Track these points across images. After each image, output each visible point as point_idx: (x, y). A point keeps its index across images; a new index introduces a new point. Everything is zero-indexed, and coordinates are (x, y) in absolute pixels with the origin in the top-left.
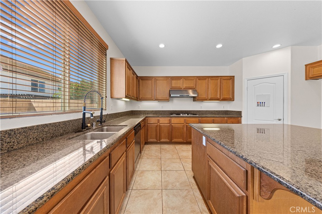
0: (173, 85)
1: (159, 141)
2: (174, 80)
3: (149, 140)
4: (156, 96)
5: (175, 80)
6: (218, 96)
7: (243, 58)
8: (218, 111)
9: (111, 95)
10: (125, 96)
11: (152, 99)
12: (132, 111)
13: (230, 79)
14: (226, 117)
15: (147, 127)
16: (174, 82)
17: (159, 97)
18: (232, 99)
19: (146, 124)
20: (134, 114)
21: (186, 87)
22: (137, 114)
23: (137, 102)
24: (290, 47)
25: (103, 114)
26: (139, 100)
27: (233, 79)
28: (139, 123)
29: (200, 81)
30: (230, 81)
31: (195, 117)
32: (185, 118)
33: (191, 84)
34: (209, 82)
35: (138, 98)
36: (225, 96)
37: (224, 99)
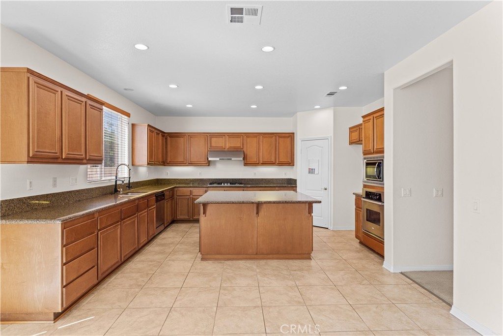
0: (214, 144)
1: (191, 219)
2: (213, 137)
3: (178, 218)
4: (190, 159)
5: (216, 137)
6: (273, 160)
7: (298, 113)
8: (278, 179)
9: (132, 163)
10: (147, 164)
11: (185, 163)
12: (157, 180)
13: (289, 137)
14: (278, 187)
15: (175, 200)
16: (214, 140)
17: (194, 159)
18: (291, 163)
19: (175, 196)
20: (161, 184)
21: (230, 147)
22: (164, 184)
23: (163, 167)
24: (333, 108)
25: (118, 183)
26: (166, 164)
27: (292, 137)
28: (162, 192)
29: (249, 140)
30: (289, 140)
31: (238, 187)
32: (225, 189)
33: (237, 143)
34: (261, 140)
35: (165, 162)
36: (282, 160)
37: (281, 164)
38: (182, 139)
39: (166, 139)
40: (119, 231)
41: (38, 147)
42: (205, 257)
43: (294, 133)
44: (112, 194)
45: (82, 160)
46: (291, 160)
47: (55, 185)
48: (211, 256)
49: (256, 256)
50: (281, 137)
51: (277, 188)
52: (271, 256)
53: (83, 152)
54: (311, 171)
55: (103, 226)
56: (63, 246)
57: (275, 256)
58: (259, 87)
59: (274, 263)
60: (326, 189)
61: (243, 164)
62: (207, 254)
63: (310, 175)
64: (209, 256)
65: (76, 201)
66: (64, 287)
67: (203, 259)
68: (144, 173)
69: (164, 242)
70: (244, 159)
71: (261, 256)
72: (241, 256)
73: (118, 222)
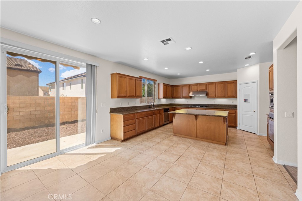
4: (182, 96)
6: (224, 95)
7: (238, 70)
8: (228, 105)
9: (158, 98)
10: (163, 98)
11: (180, 97)
12: (171, 104)
13: (234, 83)
16: (193, 87)
17: (184, 95)
21: (200, 90)
23: (173, 99)
24: (259, 64)
27: (236, 83)
28: (168, 108)
29: (210, 86)
30: (233, 85)
31: (204, 108)
32: (197, 108)
33: (203, 88)
34: (216, 86)
35: (173, 97)
36: (229, 94)
37: (229, 97)
38: (179, 88)
39: (173, 88)
40: (145, 120)
41: (120, 93)
42: (175, 134)
43: (237, 81)
44: (148, 108)
45: (134, 97)
46: (235, 95)
47: (128, 104)
48: (178, 135)
49: (196, 138)
50: (229, 83)
51: (225, 110)
52: (203, 140)
53: (134, 95)
54: (246, 101)
55: (138, 117)
56: (123, 121)
57: (205, 140)
58: (201, 62)
59: (203, 143)
60: (255, 111)
61: (207, 97)
62: (176, 134)
63: (245, 103)
64: (176, 135)
65: (135, 110)
66: (124, 133)
67: (174, 135)
68: (164, 101)
69: (167, 127)
70: (207, 95)
71: (199, 139)
72: (189, 137)
73: (145, 117)
